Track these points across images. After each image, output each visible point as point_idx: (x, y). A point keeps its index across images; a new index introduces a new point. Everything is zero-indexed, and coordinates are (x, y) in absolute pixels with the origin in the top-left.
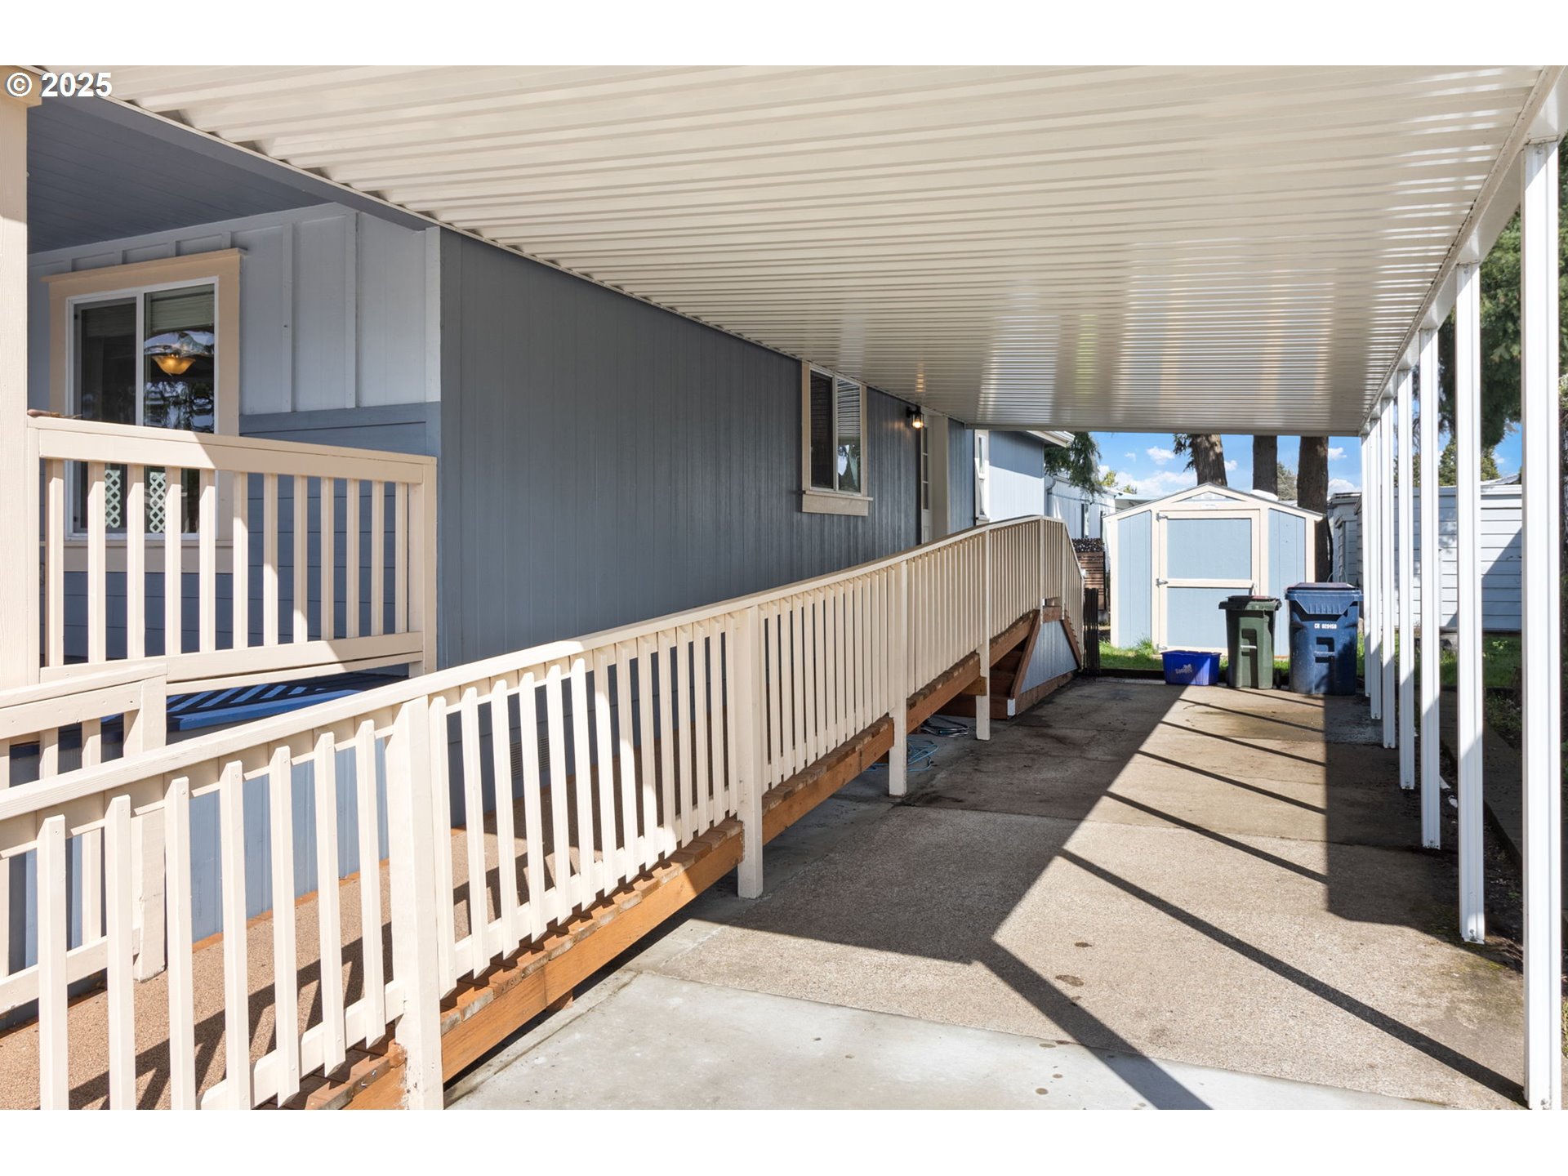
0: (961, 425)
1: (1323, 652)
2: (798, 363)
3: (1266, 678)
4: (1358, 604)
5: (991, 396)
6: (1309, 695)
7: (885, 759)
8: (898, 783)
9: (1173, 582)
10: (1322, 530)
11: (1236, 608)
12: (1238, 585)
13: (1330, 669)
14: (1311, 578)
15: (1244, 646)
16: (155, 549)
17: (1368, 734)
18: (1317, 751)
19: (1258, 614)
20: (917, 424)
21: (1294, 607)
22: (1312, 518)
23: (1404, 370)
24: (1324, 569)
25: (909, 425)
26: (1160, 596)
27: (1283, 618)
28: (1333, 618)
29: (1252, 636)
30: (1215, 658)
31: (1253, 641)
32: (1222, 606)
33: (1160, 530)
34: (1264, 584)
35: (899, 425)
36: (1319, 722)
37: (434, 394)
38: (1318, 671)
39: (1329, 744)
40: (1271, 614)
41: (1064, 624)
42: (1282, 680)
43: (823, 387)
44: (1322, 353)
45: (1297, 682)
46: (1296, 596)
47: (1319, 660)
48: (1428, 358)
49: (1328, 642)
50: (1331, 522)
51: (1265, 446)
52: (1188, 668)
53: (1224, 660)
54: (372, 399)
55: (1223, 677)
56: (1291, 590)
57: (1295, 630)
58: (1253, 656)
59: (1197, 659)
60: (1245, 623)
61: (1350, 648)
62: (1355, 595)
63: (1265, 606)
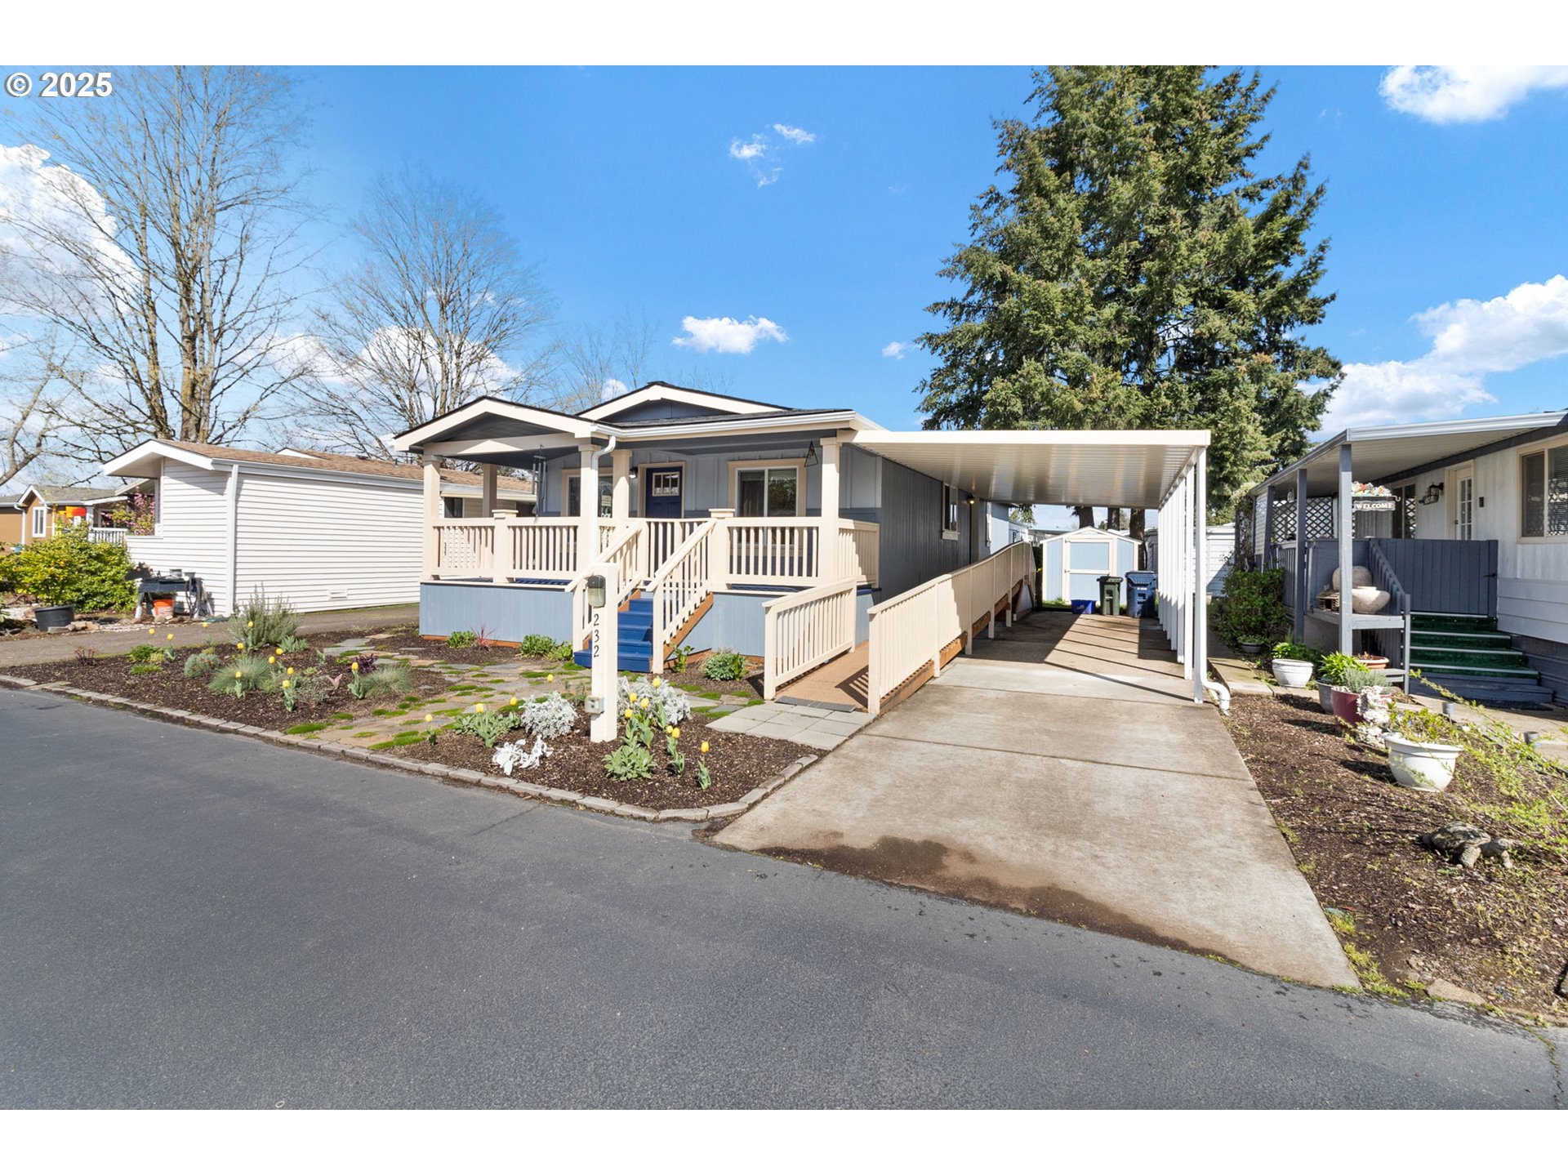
0: (983, 500)
1: (1142, 600)
2: (942, 482)
3: (1116, 611)
4: (1156, 580)
5: (993, 489)
6: (1133, 617)
7: (987, 626)
8: (991, 634)
9: (1072, 571)
10: (1142, 548)
11: (1104, 581)
12: (1104, 573)
13: (1143, 607)
14: (1136, 569)
15: (1107, 597)
16: (765, 548)
17: (1158, 628)
18: (1137, 631)
19: (1114, 584)
20: (972, 502)
21: (1129, 581)
22: (1137, 543)
23: (1190, 466)
24: (1142, 566)
25: (969, 502)
26: (1066, 578)
27: (1124, 586)
28: (1145, 585)
29: (1110, 593)
30: (1094, 603)
31: (1111, 595)
32: (1098, 580)
33: (1067, 548)
34: (1114, 571)
35: (965, 502)
36: (1138, 625)
37: (879, 505)
38: (1138, 607)
39: (1141, 630)
40: (1119, 584)
41: (1029, 586)
42: (1123, 612)
43: (948, 489)
44: (1141, 483)
45: (1130, 613)
46: (1130, 576)
47: (1139, 603)
48: (1190, 475)
49: (1142, 595)
50: (1147, 544)
51: (1114, 511)
52: (1082, 607)
53: (1098, 604)
54: (855, 506)
55: (1097, 611)
56: (1127, 574)
57: (1129, 590)
58: (1111, 601)
59: (1086, 603)
60: (1107, 587)
61: (1152, 599)
62: (1155, 576)
63: (1116, 581)
